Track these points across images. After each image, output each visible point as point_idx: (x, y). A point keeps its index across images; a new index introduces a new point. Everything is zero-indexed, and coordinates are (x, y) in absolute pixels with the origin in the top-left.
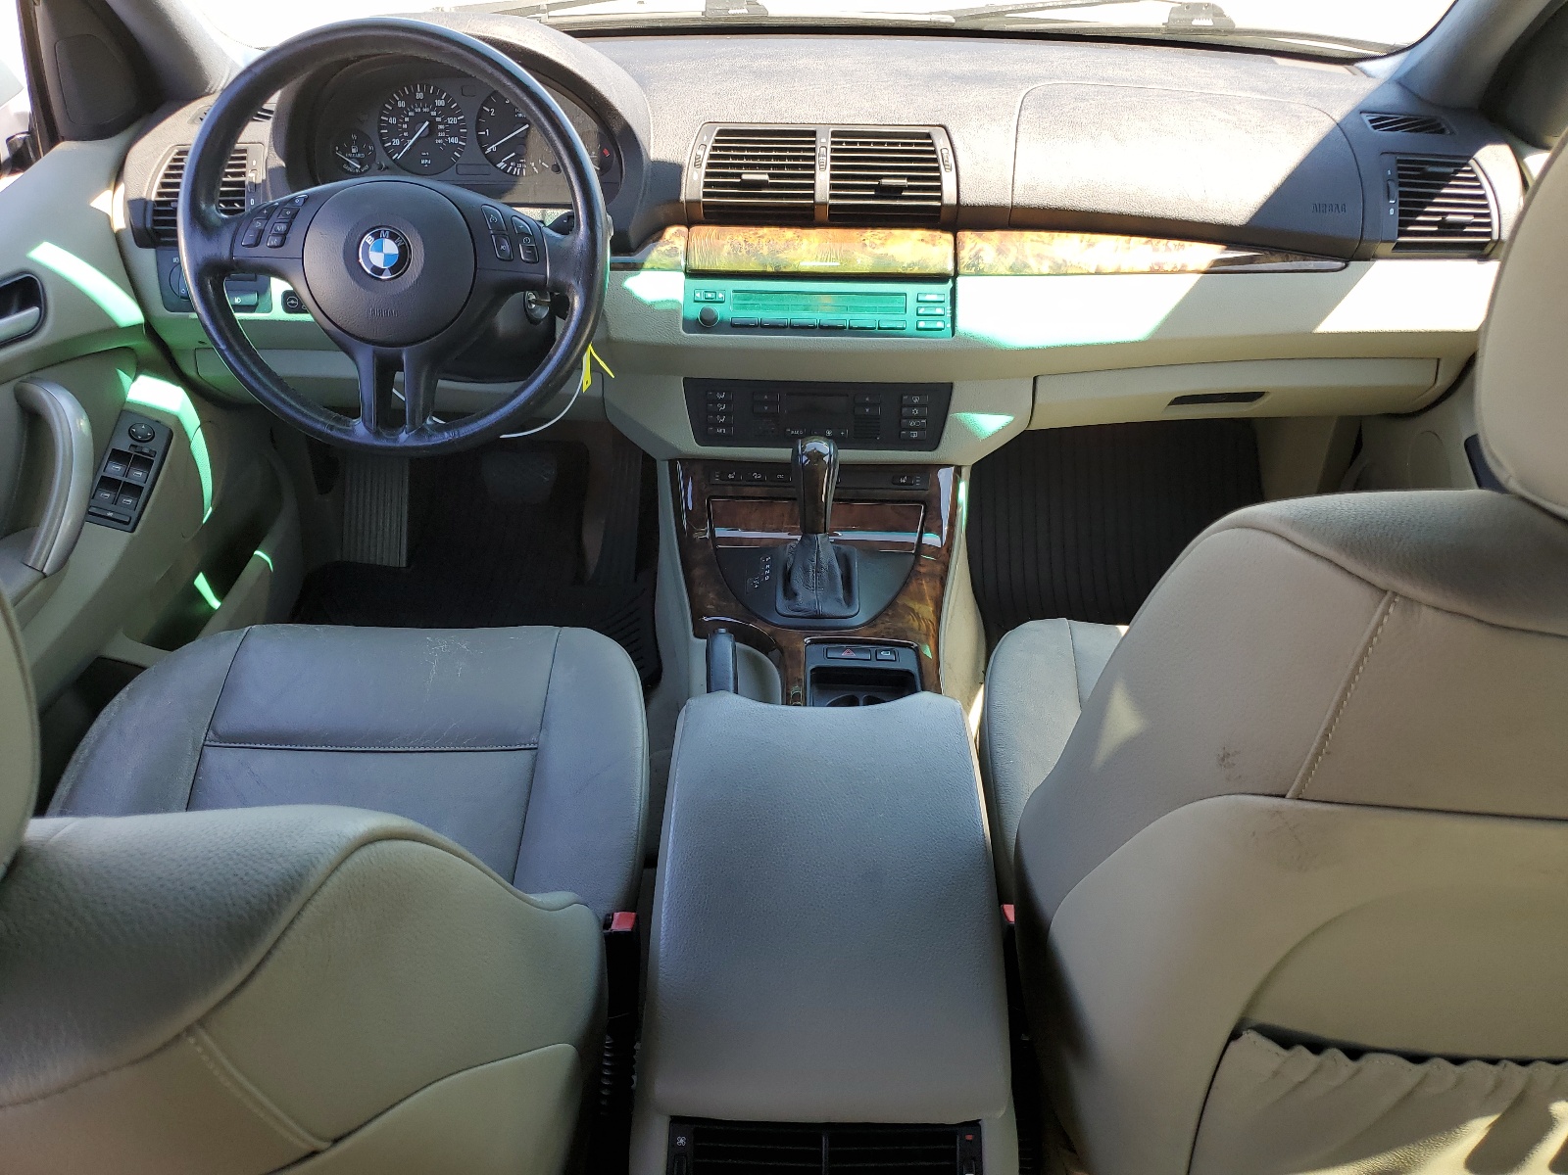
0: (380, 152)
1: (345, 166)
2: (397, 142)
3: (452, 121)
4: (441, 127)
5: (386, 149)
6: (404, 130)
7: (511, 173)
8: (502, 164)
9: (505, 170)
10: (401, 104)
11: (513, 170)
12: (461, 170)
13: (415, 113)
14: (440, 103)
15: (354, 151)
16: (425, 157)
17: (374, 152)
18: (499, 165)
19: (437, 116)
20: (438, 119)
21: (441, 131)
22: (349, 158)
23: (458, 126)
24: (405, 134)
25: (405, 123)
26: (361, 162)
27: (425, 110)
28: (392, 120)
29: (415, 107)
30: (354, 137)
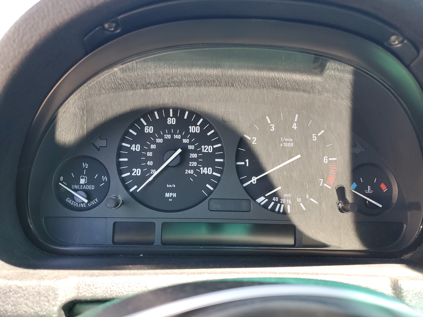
0: (115, 182)
1: (69, 200)
2: (137, 172)
3: (208, 149)
4: (194, 156)
5: (123, 180)
6: (149, 159)
7: (273, 209)
8: (262, 198)
9: (266, 206)
10: (149, 130)
11: (275, 206)
12: (215, 206)
13: (164, 140)
14: (194, 129)
15: (82, 181)
16: (170, 190)
17: (108, 183)
18: (259, 200)
19: (191, 143)
20: (191, 147)
21: (194, 160)
22: (76, 190)
23: (212, 156)
24: (150, 163)
25: (150, 150)
26: (89, 195)
27: (176, 137)
28: (136, 148)
29: (165, 133)
30: (85, 165)
